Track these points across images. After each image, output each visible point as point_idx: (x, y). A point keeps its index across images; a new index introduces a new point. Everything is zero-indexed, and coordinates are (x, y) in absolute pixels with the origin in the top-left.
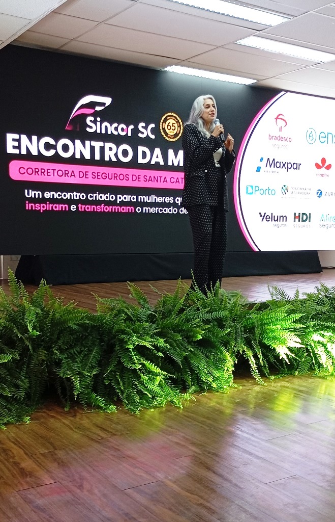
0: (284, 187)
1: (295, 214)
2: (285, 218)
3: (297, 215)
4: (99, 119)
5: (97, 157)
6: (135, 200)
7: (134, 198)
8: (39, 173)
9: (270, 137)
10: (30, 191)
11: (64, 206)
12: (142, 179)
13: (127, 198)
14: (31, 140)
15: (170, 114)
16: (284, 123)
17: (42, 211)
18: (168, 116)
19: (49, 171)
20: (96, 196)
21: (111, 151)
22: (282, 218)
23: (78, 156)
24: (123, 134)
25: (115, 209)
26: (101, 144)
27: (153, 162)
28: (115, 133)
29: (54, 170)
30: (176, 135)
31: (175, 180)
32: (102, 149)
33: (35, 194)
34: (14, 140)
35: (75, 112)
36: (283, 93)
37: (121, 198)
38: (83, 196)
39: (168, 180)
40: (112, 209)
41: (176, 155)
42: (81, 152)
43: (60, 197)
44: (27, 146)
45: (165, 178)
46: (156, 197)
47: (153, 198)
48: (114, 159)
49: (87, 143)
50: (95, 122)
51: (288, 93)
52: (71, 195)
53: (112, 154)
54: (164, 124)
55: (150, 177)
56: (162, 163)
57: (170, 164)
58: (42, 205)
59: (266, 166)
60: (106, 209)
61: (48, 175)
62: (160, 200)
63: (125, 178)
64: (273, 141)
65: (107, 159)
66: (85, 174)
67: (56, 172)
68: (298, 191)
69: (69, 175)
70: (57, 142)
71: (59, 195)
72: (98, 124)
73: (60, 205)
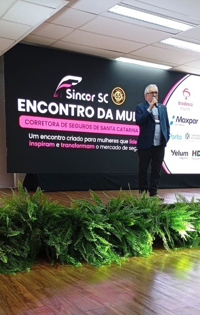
0: (187, 135)
1: (193, 151)
2: (187, 154)
3: (194, 152)
4: (74, 91)
5: (73, 114)
6: (95, 141)
7: (94, 140)
8: (38, 123)
9: (179, 103)
10: (32, 134)
11: (52, 144)
12: (100, 128)
13: (90, 140)
14: (32, 103)
15: (118, 88)
16: (188, 94)
17: (39, 147)
18: (116, 89)
19: (43, 122)
20: (71, 138)
21: (81, 111)
22: (185, 154)
23: (61, 113)
24: (89, 100)
25: (83, 146)
26: (75, 106)
27: (106, 118)
28: (84, 99)
29: (46, 122)
30: (121, 101)
31: (120, 129)
32: (76, 110)
33: (35, 136)
34: (22, 103)
35: (59, 86)
36: (188, 75)
37: (87, 140)
38: (63, 138)
39: (116, 129)
40: (81, 146)
41: (121, 114)
42: (63, 111)
43: (50, 139)
44: (30, 107)
45: (114, 128)
46: (108, 140)
47: (106, 140)
48: (83, 116)
49: (67, 105)
50: (71, 92)
51: (192, 76)
52: (56, 138)
53: (82, 112)
54: (114, 94)
55: (105, 127)
56: (112, 118)
57: (117, 119)
58: (39, 143)
59: (176, 121)
60: (78, 146)
61: (42, 125)
62: (110, 141)
63: (89, 127)
64: (181, 106)
65: (78, 115)
66: (65, 125)
67: (47, 123)
68: (195, 137)
69: (56, 125)
70: (48, 104)
71: (49, 137)
72: (74, 93)
73: (50, 144)
